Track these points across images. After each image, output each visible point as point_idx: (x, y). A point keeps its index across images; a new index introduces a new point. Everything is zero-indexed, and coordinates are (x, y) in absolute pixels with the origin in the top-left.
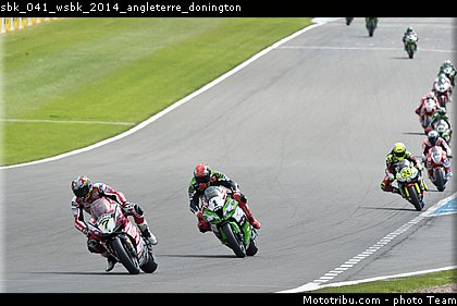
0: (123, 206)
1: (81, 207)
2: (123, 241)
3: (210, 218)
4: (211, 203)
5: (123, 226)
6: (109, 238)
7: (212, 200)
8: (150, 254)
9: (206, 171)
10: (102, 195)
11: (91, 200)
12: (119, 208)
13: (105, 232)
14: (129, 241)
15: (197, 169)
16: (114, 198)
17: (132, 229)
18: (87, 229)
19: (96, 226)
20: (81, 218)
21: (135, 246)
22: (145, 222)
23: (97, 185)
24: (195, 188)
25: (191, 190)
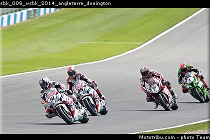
0: (163, 80)
1: (144, 81)
2: (163, 96)
3: (188, 87)
4: (188, 80)
5: (162, 90)
6: (156, 95)
7: (188, 79)
8: (175, 102)
9: (185, 66)
10: (154, 75)
11: (149, 77)
12: (160, 82)
13: (154, 92)
14: (165, 96)
15: (181, 65)
16: (159, 77)
17: (166, 91)
18: (147, 91)
19: (150, 90)
20: (144, 86)
21: (168, 98)
22: (172, 88)
23: (152, 71)
24: (181, 74)
25: (179, 75)
